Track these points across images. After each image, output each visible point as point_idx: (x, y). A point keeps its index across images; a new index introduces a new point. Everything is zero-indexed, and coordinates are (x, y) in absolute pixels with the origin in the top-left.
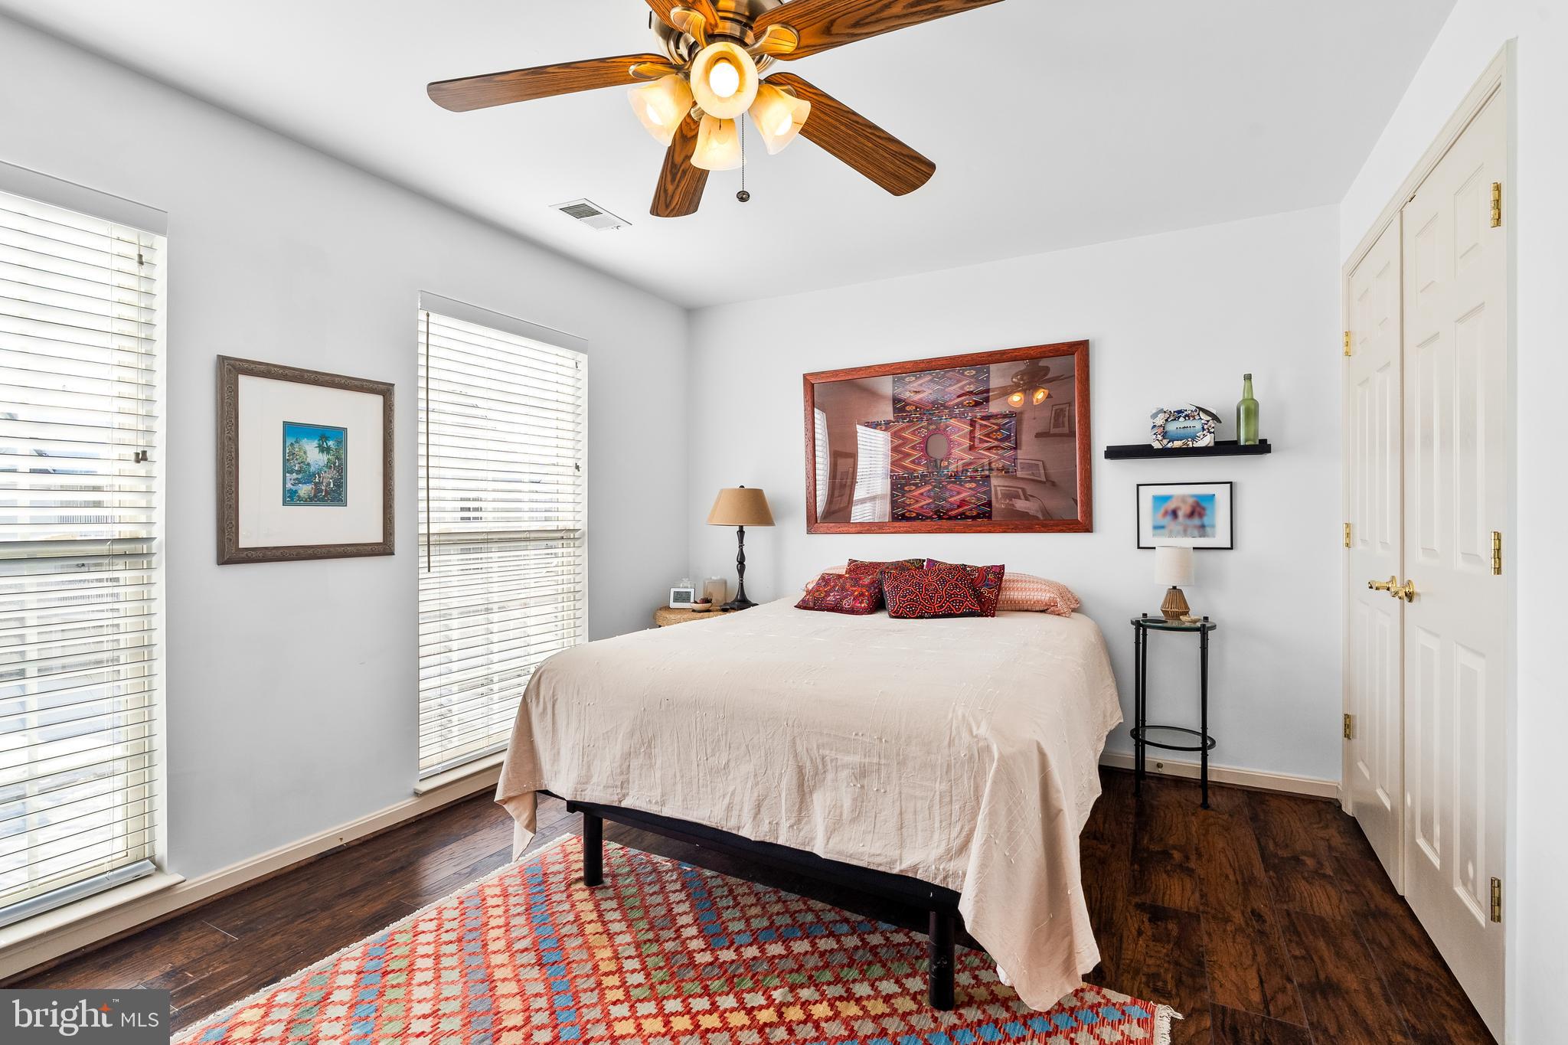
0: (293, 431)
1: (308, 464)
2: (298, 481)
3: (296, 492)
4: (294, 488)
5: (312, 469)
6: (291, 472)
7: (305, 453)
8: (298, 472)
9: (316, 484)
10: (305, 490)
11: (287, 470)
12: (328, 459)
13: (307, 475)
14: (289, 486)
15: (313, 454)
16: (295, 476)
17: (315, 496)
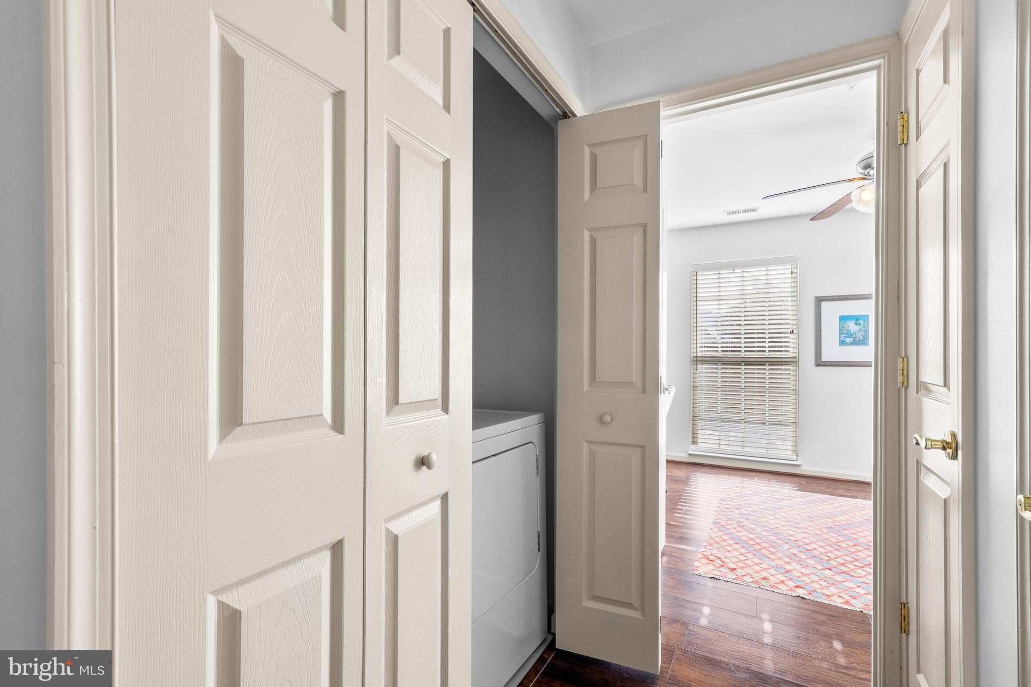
0: (843, 318)
1: (850, 331)
2: (846, 337)
3: (845, 341)
4: (844, 340)
5: (852, 332)
6: (843, 334)
7: (849, 326)
8: (846, 334)
9: (854, 338)
10: (849, 340)
11: (841, 333)
12: (860, 328)
13: (849, 335)
14: (842, 339)
15: (852, 326)
16: (844, 335)
17: (853, 342)
